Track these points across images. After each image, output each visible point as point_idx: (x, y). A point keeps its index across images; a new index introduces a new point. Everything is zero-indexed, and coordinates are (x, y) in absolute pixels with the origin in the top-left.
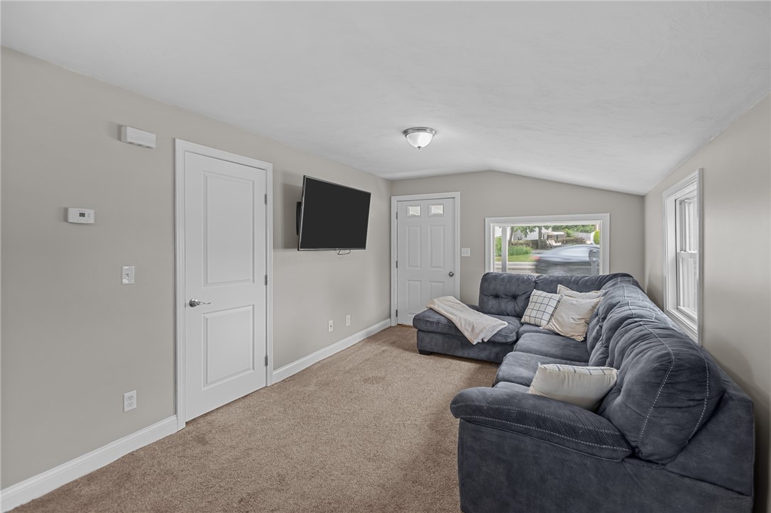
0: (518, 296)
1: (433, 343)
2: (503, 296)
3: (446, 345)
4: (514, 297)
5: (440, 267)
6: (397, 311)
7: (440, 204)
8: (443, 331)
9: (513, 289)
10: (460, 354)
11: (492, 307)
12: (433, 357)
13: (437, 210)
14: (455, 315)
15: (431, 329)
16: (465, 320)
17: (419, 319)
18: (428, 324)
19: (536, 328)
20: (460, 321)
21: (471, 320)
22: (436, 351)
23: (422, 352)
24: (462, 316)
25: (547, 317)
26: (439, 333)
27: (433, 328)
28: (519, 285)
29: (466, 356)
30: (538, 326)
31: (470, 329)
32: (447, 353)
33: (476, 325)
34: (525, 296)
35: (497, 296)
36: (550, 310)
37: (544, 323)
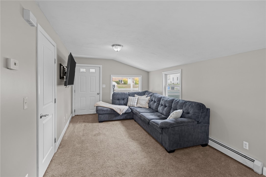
0: (125, 99)
1: (105, 118)
2: (121, 99)
3: (110, 117)
4: (123, 99)
5: (94, 91)
6: (75, 110)
7: (94, 69)
8: (109, 113)
9: (123, 97)
10: (114, 119)
11: (117, 103)
12: (104, 122)
13: (92, 70)
14: (113, 107)
15: (104, 113)
16: (117, 108)
17: (100, 110)
18: (103, 111)
19: (134, 107)
20: (115, 108)
21: (119, 107)
22: (106, 120)
23: (100, 122)
24: (115, 107)
25: (136, 103)
26: (107, 114)
27: (106, 112)
28: (125, 96)
29: (116, 119)
30: (134, 106)
31: (119, 110)
32: (110, 120)
33: (121, 109)
34: (127, 99)
35: (118, 100)
36: (136, 101)
37: (135, 105)
